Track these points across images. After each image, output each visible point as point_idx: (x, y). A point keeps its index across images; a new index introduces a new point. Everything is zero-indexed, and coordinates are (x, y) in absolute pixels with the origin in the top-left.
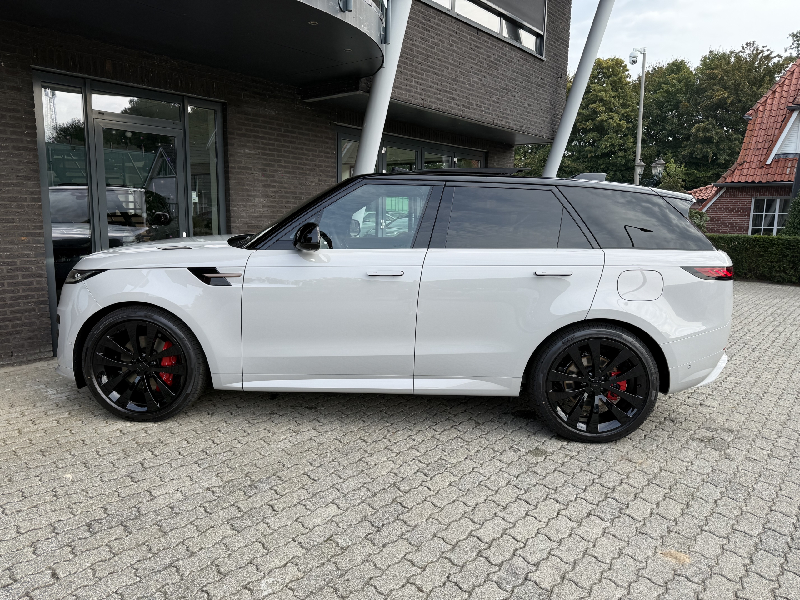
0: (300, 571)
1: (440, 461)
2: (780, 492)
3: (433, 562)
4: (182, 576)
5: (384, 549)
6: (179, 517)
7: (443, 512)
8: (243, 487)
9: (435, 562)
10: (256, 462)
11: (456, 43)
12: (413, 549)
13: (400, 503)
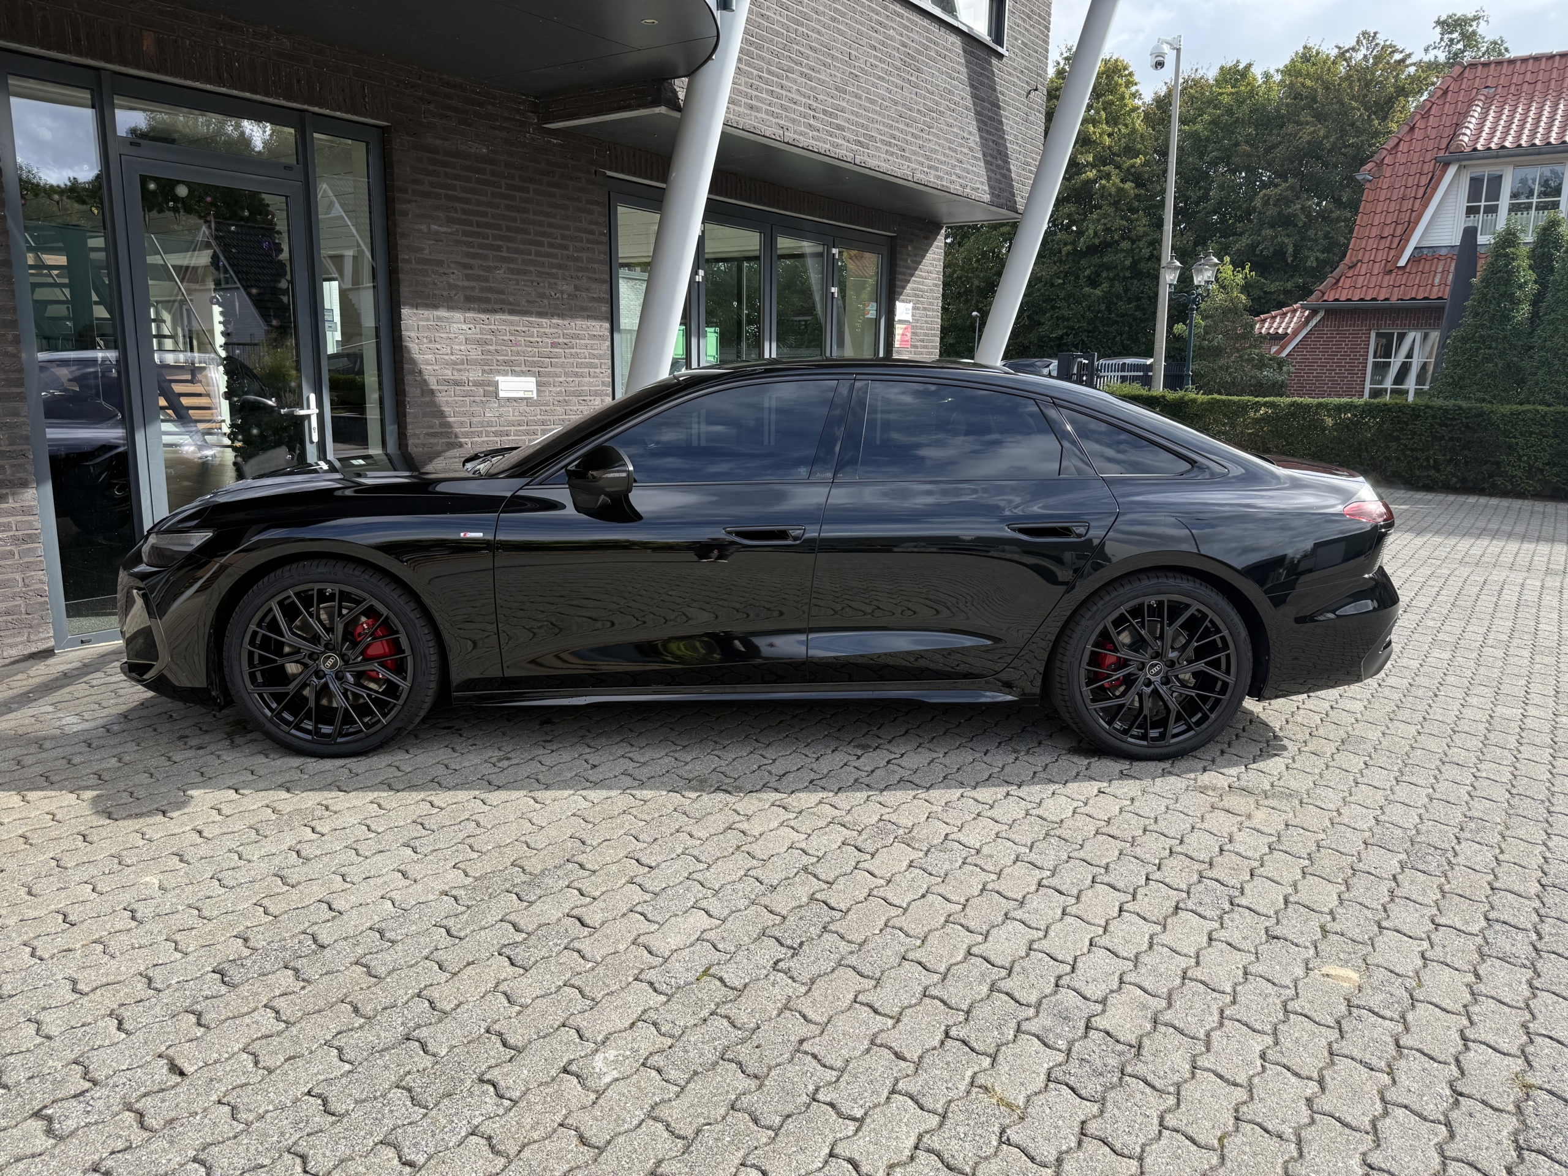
0: (664, 1035)
1: (881, 824)
2: (1501, 857)
3: (911, 1006)
4: (434, 1055)
5: (814, 986)
6: (399, 947)
7: (907, 914)
8: (514, 886)
9: (915, 1005)
10: (528, 838)
12: (869, 984)
13: (824, 902)
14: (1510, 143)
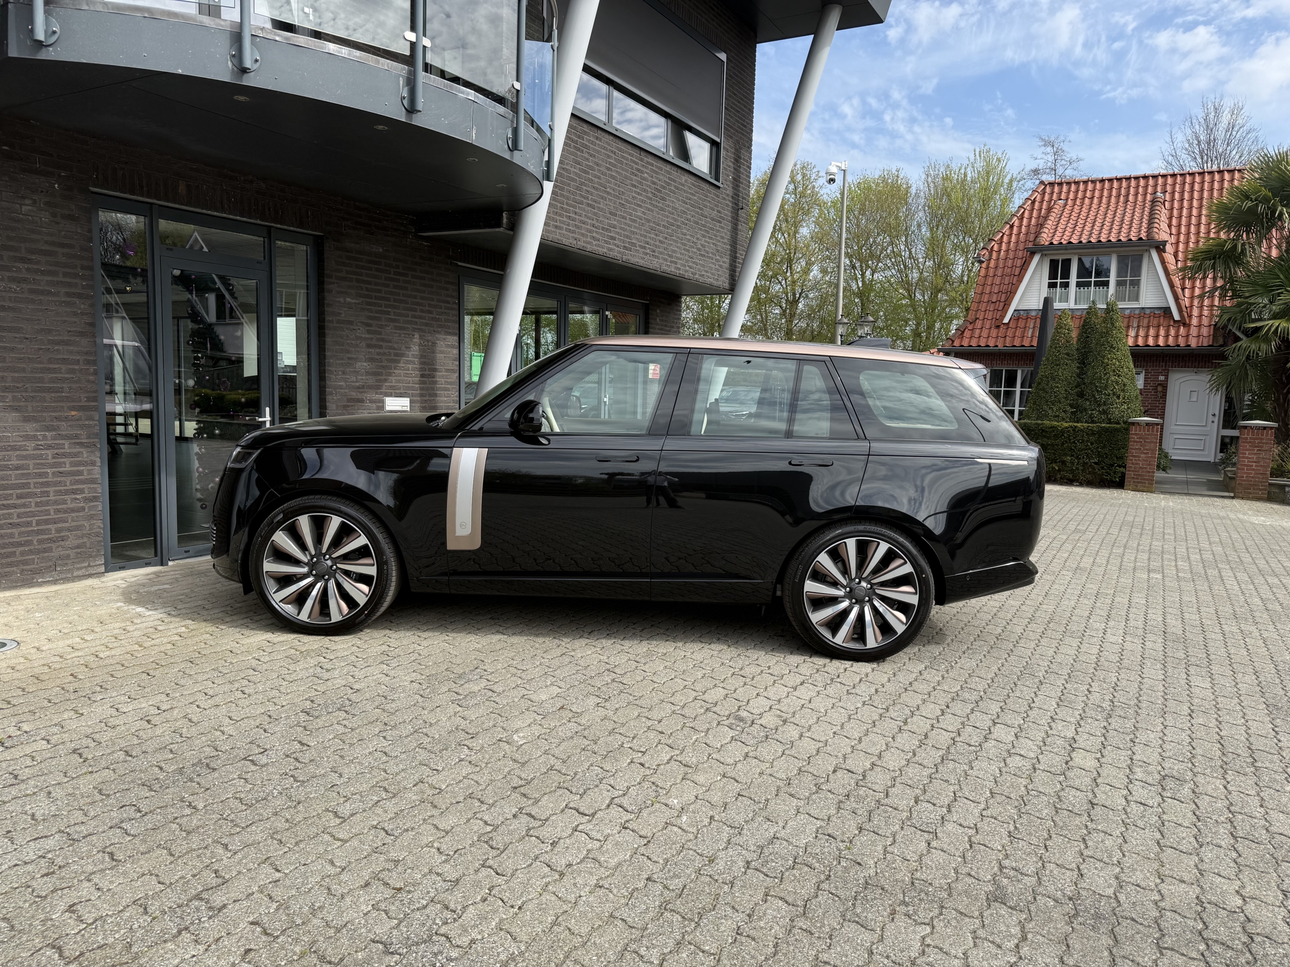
0: (545, 728)
11: (615, 166)
14: (1074, 240)
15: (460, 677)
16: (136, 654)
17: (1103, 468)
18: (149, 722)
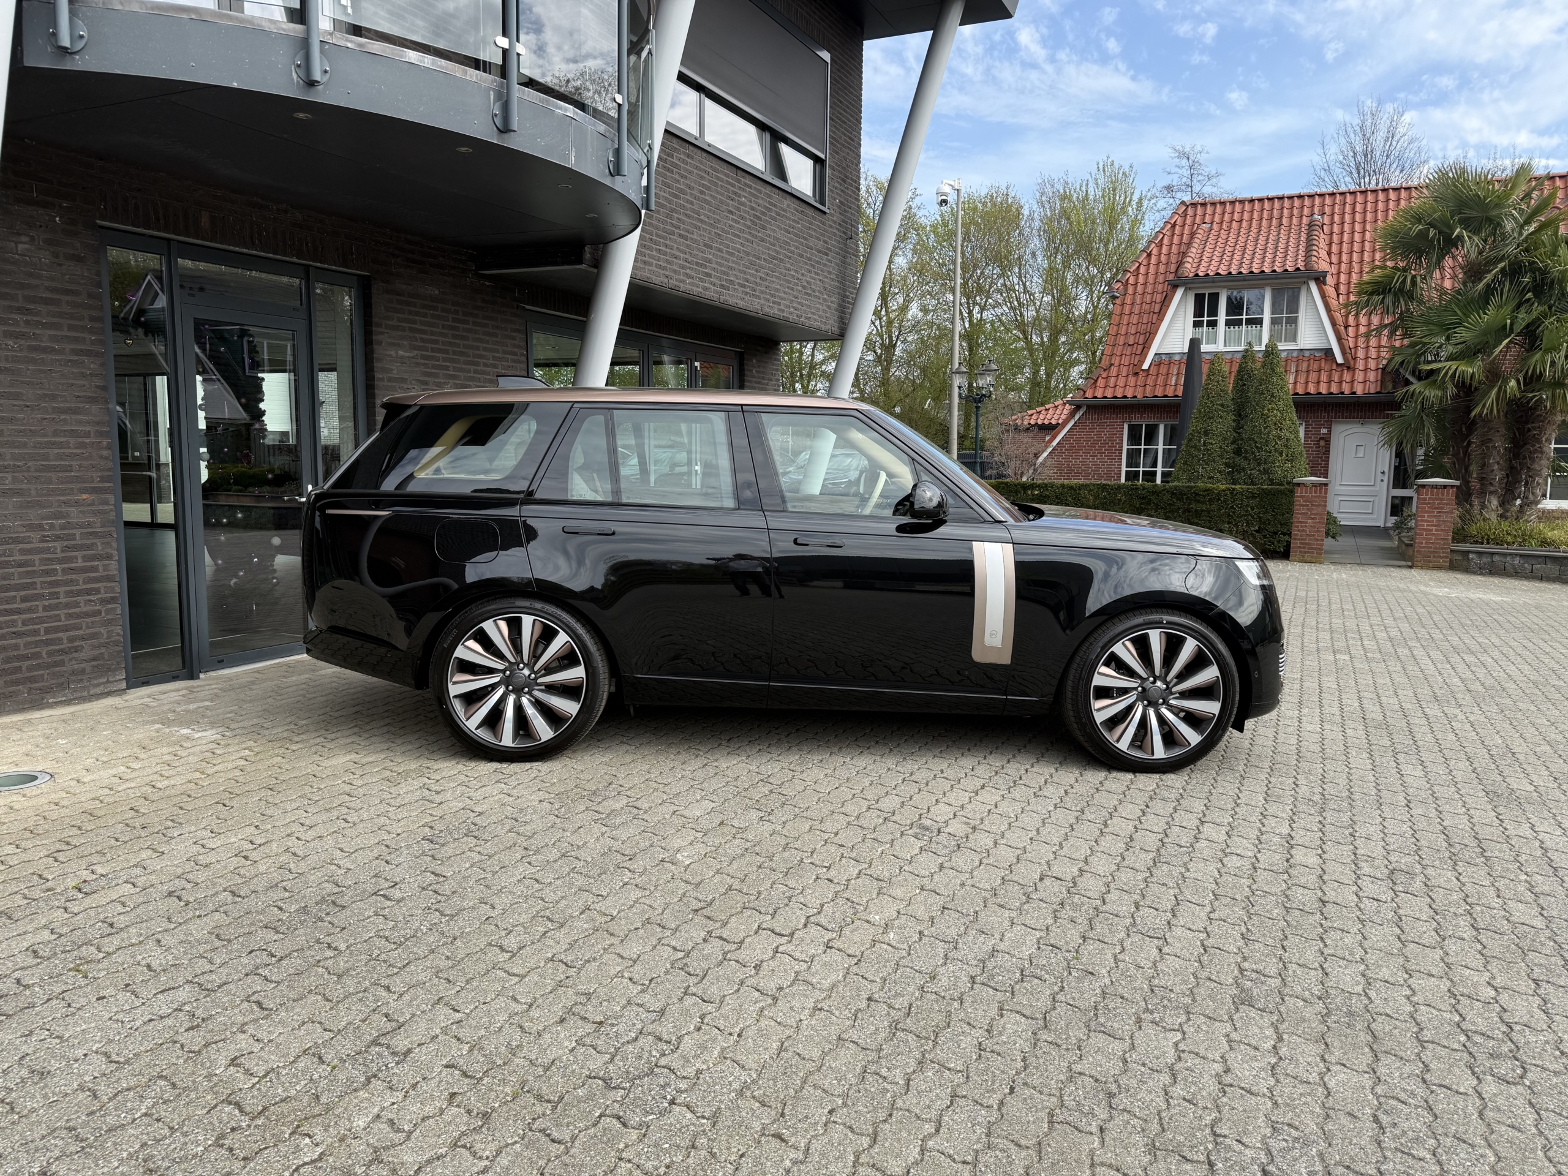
11: (709, 189)
14: (1223, 271)
15: (594, 793)
16: (200, 782)
17: (1265, 536)
18: (246, 858)
